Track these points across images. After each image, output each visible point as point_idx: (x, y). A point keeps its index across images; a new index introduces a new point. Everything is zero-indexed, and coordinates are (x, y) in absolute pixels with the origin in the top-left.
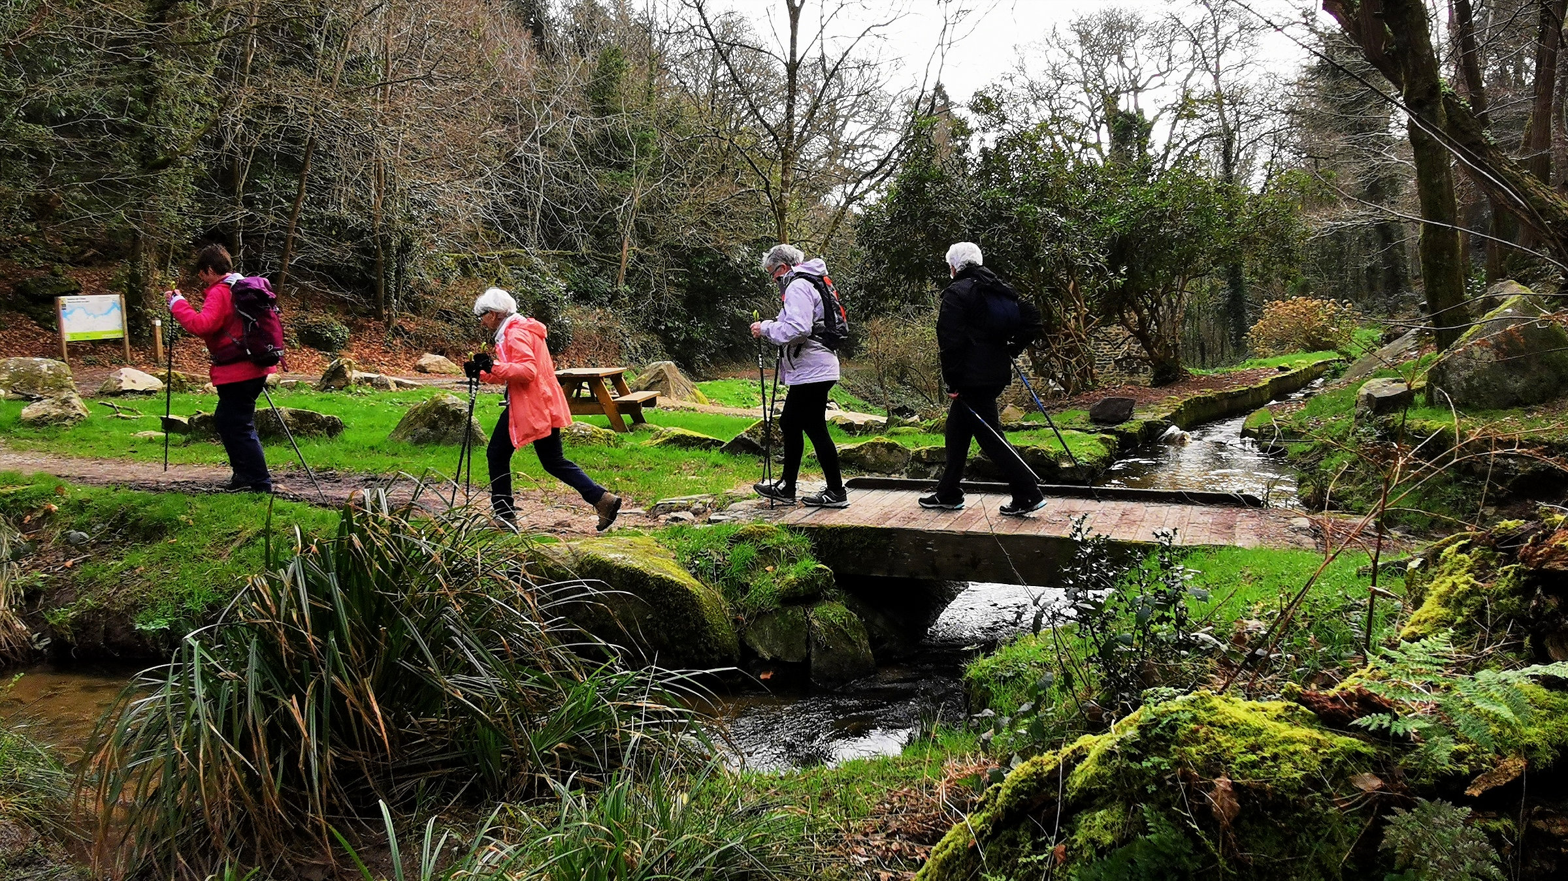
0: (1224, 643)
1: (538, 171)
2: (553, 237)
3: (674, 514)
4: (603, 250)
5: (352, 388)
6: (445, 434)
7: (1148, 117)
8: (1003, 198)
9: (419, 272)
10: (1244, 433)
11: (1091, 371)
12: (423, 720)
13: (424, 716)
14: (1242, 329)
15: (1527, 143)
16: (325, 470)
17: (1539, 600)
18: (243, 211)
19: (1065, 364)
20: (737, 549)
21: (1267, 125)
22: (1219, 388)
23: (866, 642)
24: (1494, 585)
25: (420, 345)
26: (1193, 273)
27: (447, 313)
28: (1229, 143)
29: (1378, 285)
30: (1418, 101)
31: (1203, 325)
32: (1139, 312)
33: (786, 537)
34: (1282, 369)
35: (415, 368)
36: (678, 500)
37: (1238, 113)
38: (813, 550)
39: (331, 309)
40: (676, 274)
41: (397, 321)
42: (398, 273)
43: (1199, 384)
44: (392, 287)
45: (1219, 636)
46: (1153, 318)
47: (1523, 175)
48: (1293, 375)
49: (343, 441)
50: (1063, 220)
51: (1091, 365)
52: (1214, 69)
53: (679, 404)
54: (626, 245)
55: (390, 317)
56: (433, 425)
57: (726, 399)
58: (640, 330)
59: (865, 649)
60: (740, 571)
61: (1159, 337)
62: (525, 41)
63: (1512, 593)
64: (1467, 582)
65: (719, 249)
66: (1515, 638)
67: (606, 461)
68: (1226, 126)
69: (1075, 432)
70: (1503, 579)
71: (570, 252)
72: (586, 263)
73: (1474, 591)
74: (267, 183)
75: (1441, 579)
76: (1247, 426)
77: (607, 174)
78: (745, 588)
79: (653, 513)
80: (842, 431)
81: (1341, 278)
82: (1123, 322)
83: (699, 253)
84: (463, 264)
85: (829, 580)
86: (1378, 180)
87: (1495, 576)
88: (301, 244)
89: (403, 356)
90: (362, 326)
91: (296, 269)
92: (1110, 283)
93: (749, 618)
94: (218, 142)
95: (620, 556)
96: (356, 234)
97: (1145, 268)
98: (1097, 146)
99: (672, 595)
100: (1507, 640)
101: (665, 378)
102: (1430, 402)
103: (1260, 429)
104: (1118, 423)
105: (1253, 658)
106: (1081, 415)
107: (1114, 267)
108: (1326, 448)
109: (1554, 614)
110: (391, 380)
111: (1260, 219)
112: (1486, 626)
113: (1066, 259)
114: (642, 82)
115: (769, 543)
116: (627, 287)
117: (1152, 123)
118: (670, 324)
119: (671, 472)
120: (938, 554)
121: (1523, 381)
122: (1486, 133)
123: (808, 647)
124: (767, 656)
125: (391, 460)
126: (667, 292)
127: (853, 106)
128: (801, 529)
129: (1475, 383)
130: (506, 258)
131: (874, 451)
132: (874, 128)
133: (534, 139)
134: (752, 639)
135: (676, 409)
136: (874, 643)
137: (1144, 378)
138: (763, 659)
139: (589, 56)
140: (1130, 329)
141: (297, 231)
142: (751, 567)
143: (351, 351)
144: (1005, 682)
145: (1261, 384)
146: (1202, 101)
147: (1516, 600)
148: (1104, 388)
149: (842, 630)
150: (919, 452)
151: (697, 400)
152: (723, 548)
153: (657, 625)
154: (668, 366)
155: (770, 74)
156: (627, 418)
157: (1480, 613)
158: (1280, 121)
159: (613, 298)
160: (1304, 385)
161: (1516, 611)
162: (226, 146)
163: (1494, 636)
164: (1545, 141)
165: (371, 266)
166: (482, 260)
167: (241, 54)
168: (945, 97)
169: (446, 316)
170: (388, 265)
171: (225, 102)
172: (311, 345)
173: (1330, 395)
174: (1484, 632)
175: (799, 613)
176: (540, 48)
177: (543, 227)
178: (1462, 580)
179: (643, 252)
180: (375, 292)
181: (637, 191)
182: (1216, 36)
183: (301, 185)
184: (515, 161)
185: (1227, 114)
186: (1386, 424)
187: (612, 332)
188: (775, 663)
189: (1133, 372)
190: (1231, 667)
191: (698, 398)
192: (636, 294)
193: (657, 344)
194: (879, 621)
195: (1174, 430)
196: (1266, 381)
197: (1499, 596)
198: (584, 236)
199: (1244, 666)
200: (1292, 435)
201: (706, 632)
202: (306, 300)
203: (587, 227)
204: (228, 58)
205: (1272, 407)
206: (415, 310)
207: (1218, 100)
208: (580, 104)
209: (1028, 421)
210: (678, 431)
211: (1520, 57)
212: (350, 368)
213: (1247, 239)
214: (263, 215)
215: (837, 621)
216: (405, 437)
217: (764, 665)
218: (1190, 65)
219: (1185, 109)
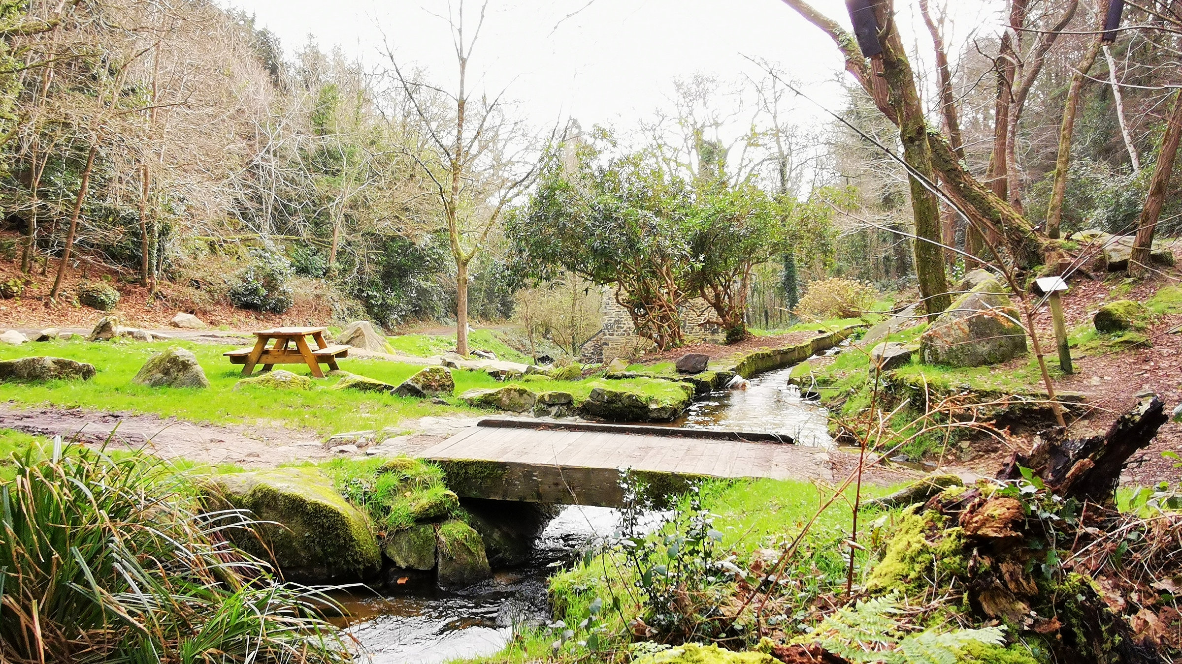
0: (744, 569)
1: (270, 176)
2: (281, 226)
3: (341, 448)
4: (320, 236)
5: (117, 340)
6: (175, 379)
7: (725, 145)
8: (613, 203)
9: (174, 250)
10: (790, 382)
11: (679, 333)
12: (92, 631)
13: (95, 628)
14: (793, 302)
15: (991, 171)
16: (74, 407)
17: (975, 561)
18: (37, 202)
19: (660, 328)
20: (383, 478)
21: (811, 152)
22: (773, 346)
23: (484, 553)
24: (941, 544)
25: (175, 306)
26: (755, 261)
27: (197, 282)
28: (784, 165)
29: (892, 270)
30: (910, 138)
31: (767, 298)
32: (715, 288)
33: (423, 468)
34: (820, 332)
35: (170, 324)
36: (347, 435)
37: (790, 144)
38: (444, 479)
39: (106, 278)
40: (376, 254)
41: (157, 288)
42: (159, 250)
43: (760, 343)
44: (155, 262)
45: (740, 565)
46: (726, 293)
47: (987, 194)
48: (829, 337)
49: (95, 383)
50: (658, 219)
51: (678, 328)
52: (772, 111)
53: (371, 353)
54: (337, 232)
55: (152, 284)
56: (166, 372)
57: (410, 350)
58: (347, 296)
59: (482, 559)
60: (384, 496)
61: (731, 308)
62: (264, 77)
63: (955, 553)
64: (919, 542)
65: (408, 236)
66: (957, 593)
67: (300, 401)
68: (781, 152)
69: (663, 380)
70: (948, 540)
71: (294, 237)
72: (307, 245)
73: (924, 550)
74: (58, 179)
75: (899, 537)
76: (792, 377)
77: (324, 179)
78: (387, 510)
79: (327, 447)
80: (490, 377)
81: (865, 264)
82: (703, 295)
83: (393, 239)
84: (212, 245)
85: (454, 504)
86: (890, 194)
87: (941, 536)
88: (84, 228)
89: (161, 315)
90: (130, 291)
91: (80, 246)
92: (692, 267)
93: (390, 534)
94: (18, 149)
95: (284, 485)
96: (128, 221)
97: (720, 256)
98: (689, 166)
99: (325, 516)
100: (950, 595)
101: (362, 334)
102: (923, 361)
103: (801, 379)
104: (696, 373)
105: (766, 583)
106: (669, 367)
107: (696, 256)
108: (848, 394)
109: (987, 573)
110: (148, 333)
111: (804, 221)
112: (933, 581)
113: (660, 249)
114: (351, 112)
115: (408, 473)
116: (337, 264)
117: (728, 149)
118: (370, 293)
119: (350, 411)
120: (541, 483)
121: (989, 346)
122: (961, 162)
123: (436, 557)
124: (403, 565)
125: (128, 399)
126: (368, 268)
127: (512, 132)
128: (435, 462)
129: (954, 348)
130: (244, 241)
131: (509, 394)
132: (527, 148)
133: (268, 152)
134: (392, 552)
135: (369, 358)
136: (490, 553)
137: (722, 336)
138: (400, 568)
139: (313, 89)
140: (708, 300)
141: (80, 217)
142: (393, 492)
143: (120, 310)
144: (580, 593)
145: (805, 344)
146: (763, 134)
147: (957, 559)
148: (688, 346)
149: (463, 544)
150: (543, 396)
151: (387, 351)
152: (372, 477)
153: (313, 541)
154: (365, 325)
155: (445, 107)
156: (324, 367)
157: (929, 569)
158: (823, 150)
159: (326, 272)
160: (837, 344)
161: (958, 569)
162: (23, 151)
163: (940, 591)
164: (1003, 169)
165: (139, 245)
166: (225, 242)
167: (41, 82)
168: (579, 127)
169: (196, 284)
170: (151, 245)
171: (25, 117)
172: (89, 305)
173: (853, 353)
174: (931, 586)
175: (429, 529)
176: (276, 84)
177: (274, 218)
178: (915, 539)
179: (350, 238)
180: (141, 265)
181: (347, 191)
182: (774, 87)
183: (83, 182)
184: (252, 168)
185: (782, 144)
186: (890, 377)
187: (325, 297)
188: (409, 569)
189: (714, 332)
190: (749, 591)
191: (387, 349)
192: (345, 270)
193: (360, 308)
194: (496, 535)
195: (738, 379)
196: (808, 341)
197: (944, 556)
198: (305, 226)
199: (759, 590)
200: (825, 383)
201: (353, 546)
202: (86, 271)
203: (308, 218)
204: (29, 85)
205: (812, 361)
206: (172, 279)
207: (777, 133)
208: (304, 126)
209: (629, 371)
210: (359, 378)
211: (986, 108)
212: (115, 324)
213: (794, 236)
214: (53, 205)
215: (460, 536)
216: (144, 380)
217: (401, 572)
218: (756, 108)
219: (752, 141)
